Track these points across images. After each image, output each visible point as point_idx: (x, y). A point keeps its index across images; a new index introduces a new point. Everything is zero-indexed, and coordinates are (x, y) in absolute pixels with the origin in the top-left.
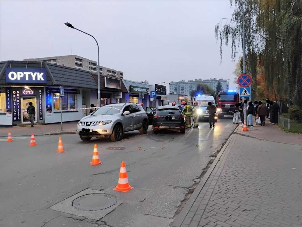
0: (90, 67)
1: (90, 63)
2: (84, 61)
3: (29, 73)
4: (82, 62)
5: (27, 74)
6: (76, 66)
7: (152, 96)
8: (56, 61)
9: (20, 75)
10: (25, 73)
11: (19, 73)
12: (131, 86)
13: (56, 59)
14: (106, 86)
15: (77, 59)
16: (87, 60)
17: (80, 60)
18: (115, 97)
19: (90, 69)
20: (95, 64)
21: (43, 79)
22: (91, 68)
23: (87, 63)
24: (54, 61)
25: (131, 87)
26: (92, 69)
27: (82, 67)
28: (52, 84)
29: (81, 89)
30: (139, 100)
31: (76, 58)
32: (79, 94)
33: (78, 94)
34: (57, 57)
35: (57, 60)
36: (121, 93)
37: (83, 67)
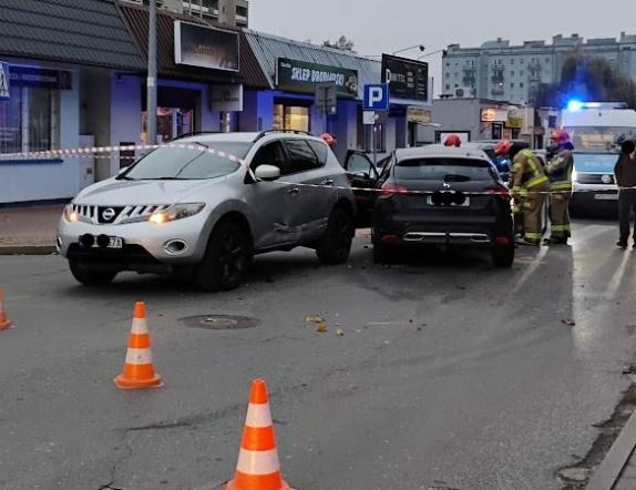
7: (371, 105)
12: (281, 60)
14: (178, 60)
18: (215, 104)
25: (283, 65)
29: (74, 71)
30: (312, 122)
32: (69, 88)
33: (62, 88)
36: (241, 87)
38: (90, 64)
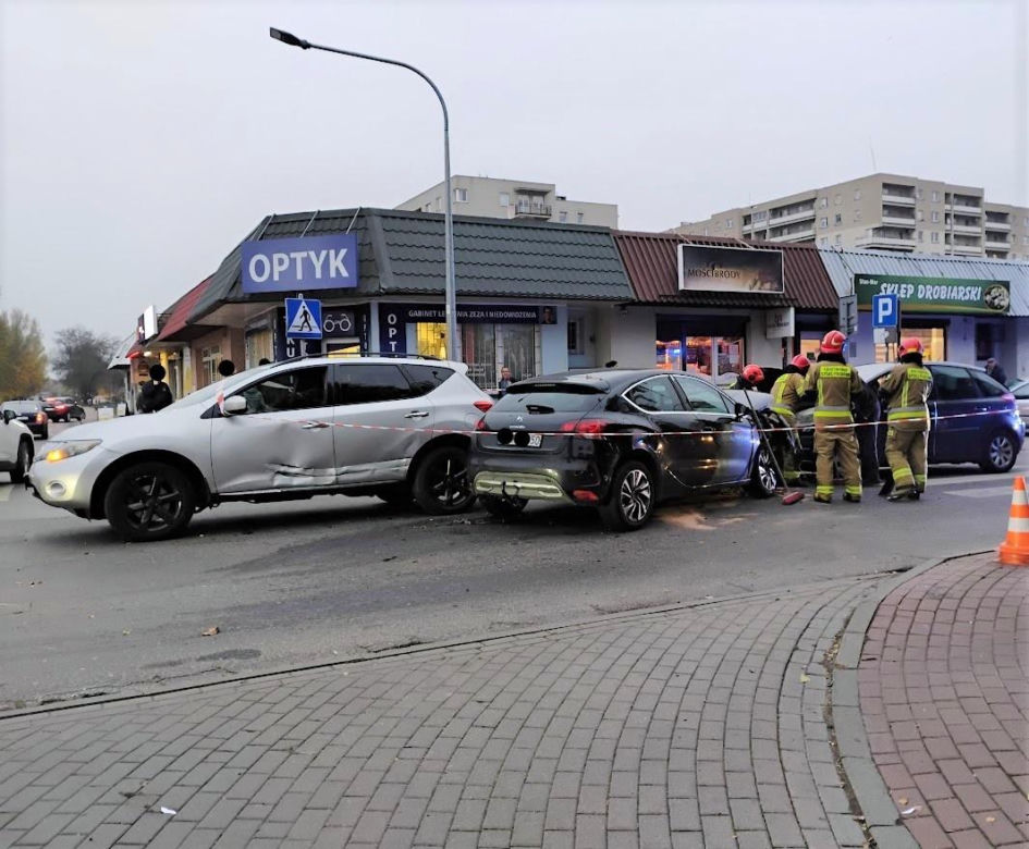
0: (947, 215)
1: (952, 197)
2: (920, 191)
3: (304, 254)
4: (915, 198)
5: (299, 256)
6: (889, 215)
7: (881, 320)
8: (812, 208)
9: (281, 262)
10: (293, 255)
11: (276, 257)
12: (858, 277)
13: (813, 200)
14: (681, 287)
15: (890, 187)
16: (935, 186)
17: (906, 190)
18: (770, 331)
19: (951, 220)
20: (974, 200)
21: (345, 273)
22: (955, 216)
23: (934, 200)
24: (808, 207)
25: (862, 281)
26: (957, 223)
27: (913, 217)
28: (376, 288)
29: (561, 306)
30: (949, 348)
31: (886, 186)
32: (554, 322)
33: (544, 323)
34: (817, 191)
35: (815, 205)
36: (792, 310)
37: (919, 215)
38: (575, 298)
